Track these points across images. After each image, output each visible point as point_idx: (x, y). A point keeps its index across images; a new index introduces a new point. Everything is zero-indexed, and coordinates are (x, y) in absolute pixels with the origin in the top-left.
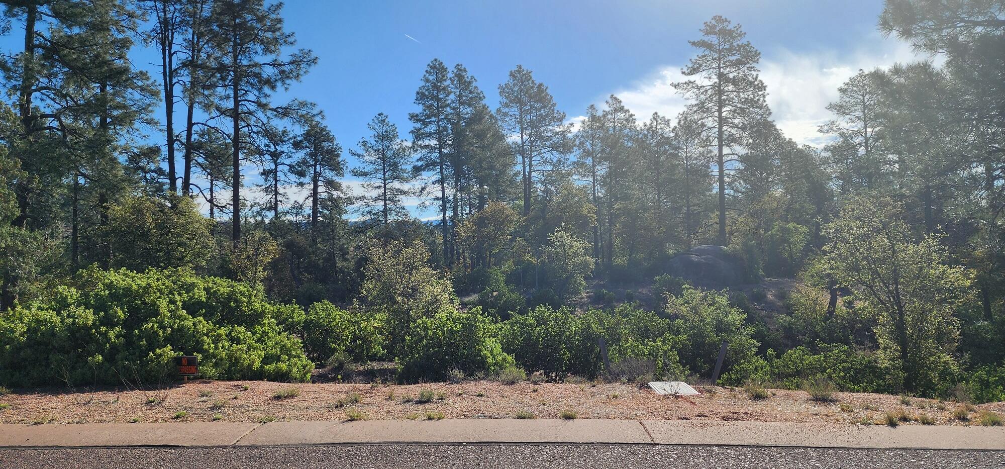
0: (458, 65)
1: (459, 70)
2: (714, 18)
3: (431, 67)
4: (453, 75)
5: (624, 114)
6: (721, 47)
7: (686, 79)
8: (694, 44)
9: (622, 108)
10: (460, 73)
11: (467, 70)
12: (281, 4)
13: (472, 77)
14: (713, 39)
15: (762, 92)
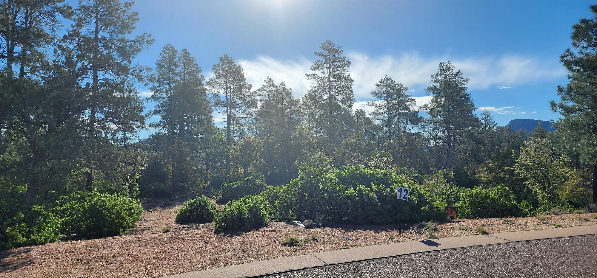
0: (184, 50)
1: (186, 52)
2: (327, 41)
3: (166, 49)
4: (181, 55)
5: (275, 88)
6: (330, 57)
7: (312, 72)
8: (316, 54)
9: (273, 85)
10: (186, 55)
11: (190, 53)
12: (133, 3)
13: (193, 58)
14: (326, 52)
15: (351, 83)
